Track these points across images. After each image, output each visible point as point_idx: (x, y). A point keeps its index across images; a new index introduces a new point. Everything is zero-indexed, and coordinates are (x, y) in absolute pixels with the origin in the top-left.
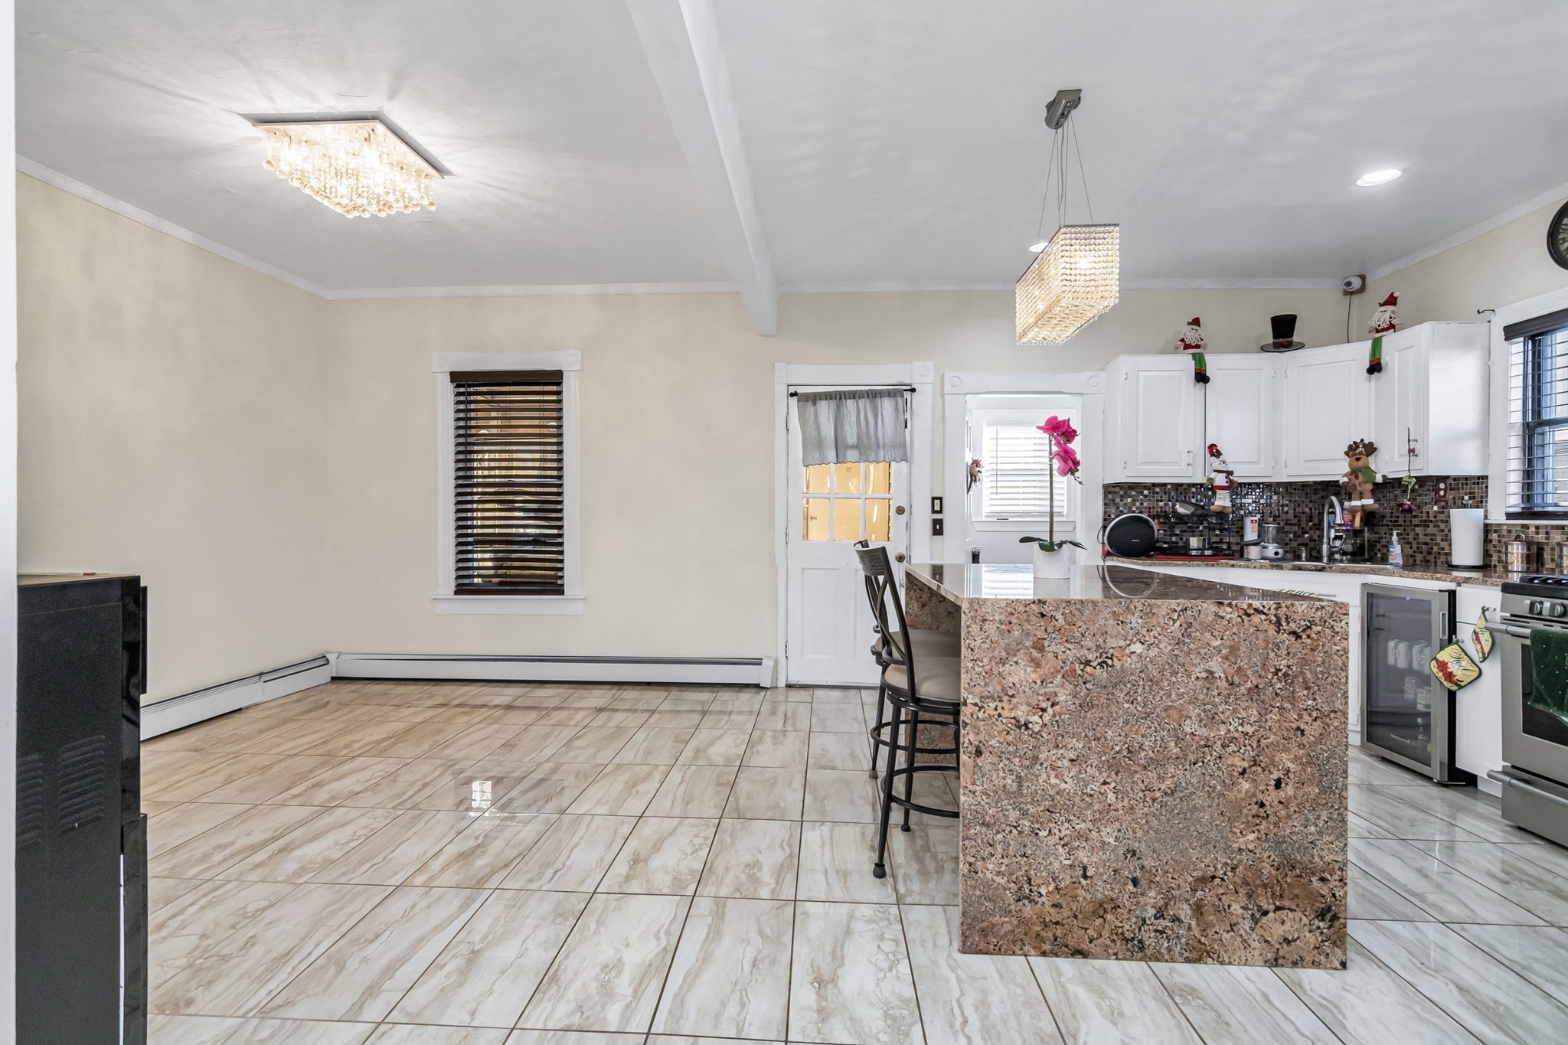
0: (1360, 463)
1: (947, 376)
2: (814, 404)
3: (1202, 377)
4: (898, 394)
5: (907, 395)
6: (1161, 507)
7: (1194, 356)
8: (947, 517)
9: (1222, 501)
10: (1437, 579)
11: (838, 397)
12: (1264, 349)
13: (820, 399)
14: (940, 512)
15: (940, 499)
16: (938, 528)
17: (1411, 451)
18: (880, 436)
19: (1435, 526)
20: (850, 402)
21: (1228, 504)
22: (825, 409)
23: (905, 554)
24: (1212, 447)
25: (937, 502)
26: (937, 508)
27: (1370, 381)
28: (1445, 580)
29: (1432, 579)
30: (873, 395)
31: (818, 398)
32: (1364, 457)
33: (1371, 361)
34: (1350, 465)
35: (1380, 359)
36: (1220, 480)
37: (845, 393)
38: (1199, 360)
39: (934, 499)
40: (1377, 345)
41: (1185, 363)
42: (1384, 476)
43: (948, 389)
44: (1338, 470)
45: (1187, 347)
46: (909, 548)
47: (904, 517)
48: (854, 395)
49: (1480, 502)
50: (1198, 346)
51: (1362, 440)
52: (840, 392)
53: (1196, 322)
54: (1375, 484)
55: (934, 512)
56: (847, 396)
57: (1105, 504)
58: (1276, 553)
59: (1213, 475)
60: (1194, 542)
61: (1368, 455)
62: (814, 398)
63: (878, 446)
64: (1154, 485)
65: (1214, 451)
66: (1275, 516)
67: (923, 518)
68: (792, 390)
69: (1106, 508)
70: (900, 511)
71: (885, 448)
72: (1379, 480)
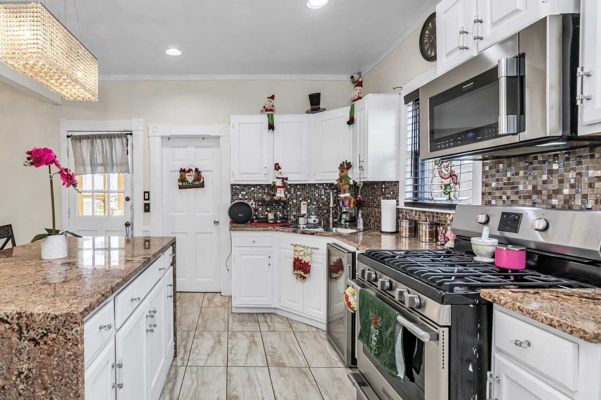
0: (343, 174)
1: (150, 126)
2: (80, 142)
3: (271, 127)
4: (123, 136)
5: (129, 136)
6: (260, 197)
7: (268, 115)
8: (151, 202)
9: (280, 194)
11: (92, 138)
12: (307, 112)
13: (83, 139)
14: (148, 199)
15: (148, 192)
16: (147, 208)
17: (360, 167)
18: (114, 159)
20: (98, 141)
21: (283, 195)
22: (85, 144)
23: (130, 221)
24: (277, 164)
25: (147, 194)
26: (147, 197)
27: (348, 129)
30: (110, 137)
31: (81, 138)
32: (345, 170)
33: (350, 118)
34: (340, 175)
35: (353, 116)
36: (279, 183)
37: (95, 135)
38: (270, 117)
39: (145, 192)
40: (353, 108)
41: (264, 119)
43: (151, 133)
44: (333, 177)
45: (267, 110)
46: (132, 218)
47: (129, 202)
48: (100, 137)
50: (271, 110)
52: (93, 135)
53: (273, 97)
54: (350, 185)
55: (145, 199)
56: (97, 137)
57: (232, 195)
58: (314, 221)
59: (275, 180)
60: (271, 216)
61: (348, 169)
62: (79, 138)
63: (113, 164)
65: (277, 167)
66: (317, 201)
67: (139, 203)
68: (70, 134)
69: (232, 197)
70: (127, 199)
71: (117, 165)
72: (351, 182)
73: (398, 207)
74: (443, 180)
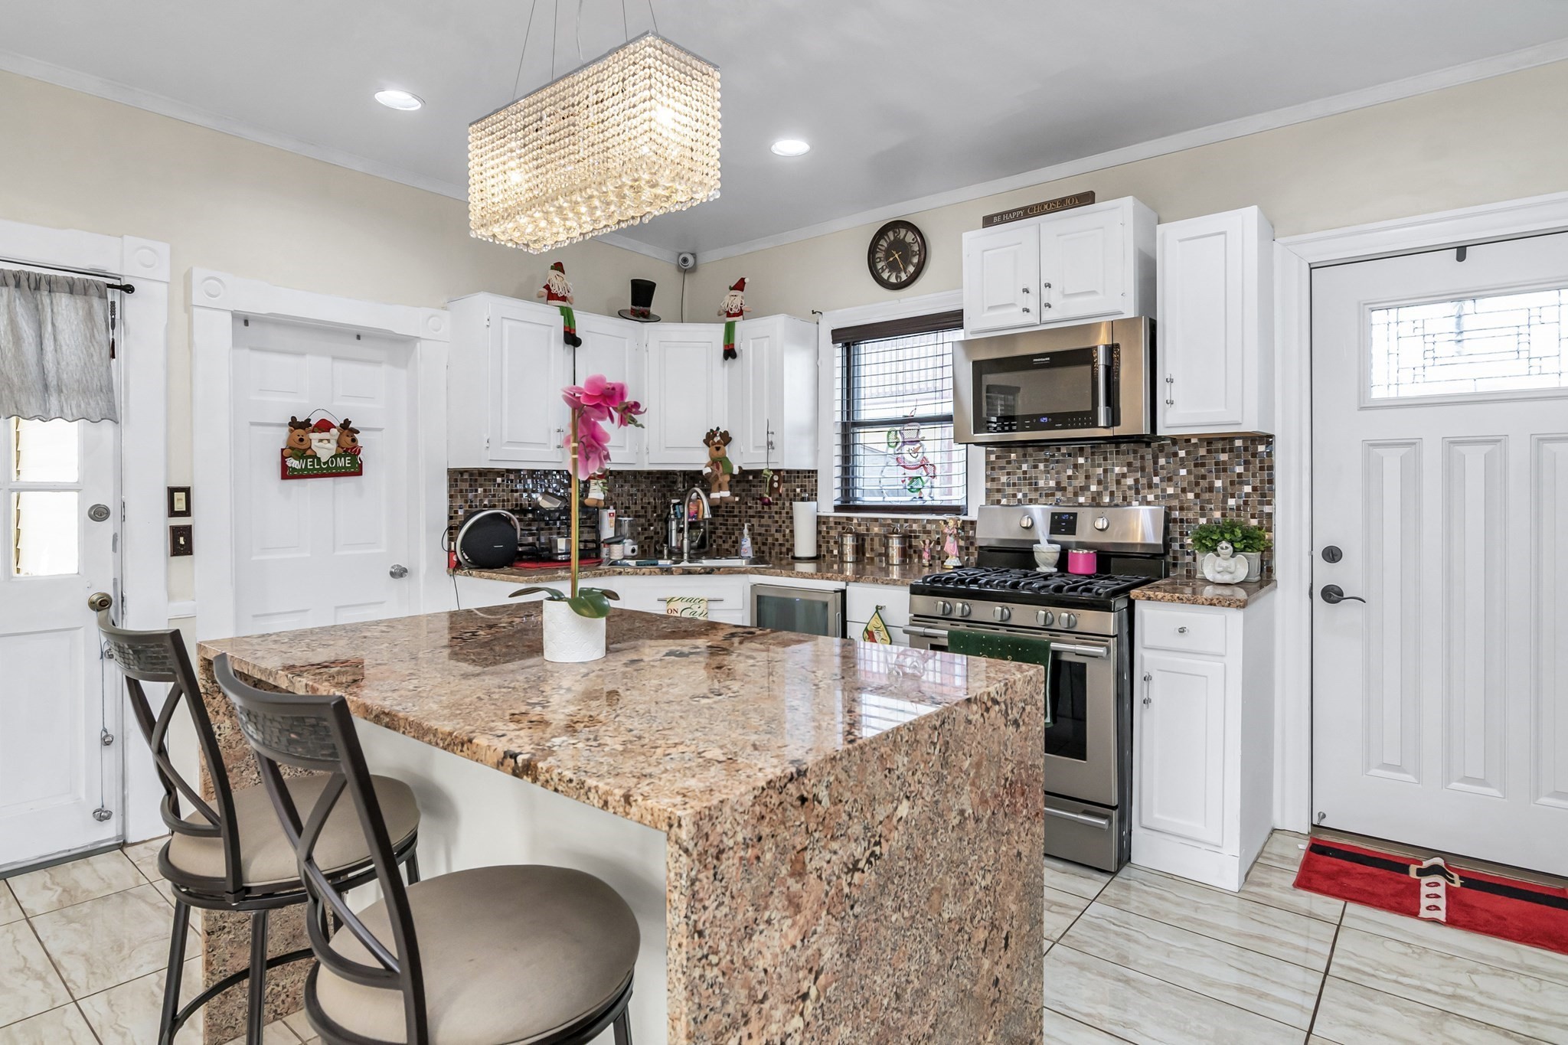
0: (720, 453)
1: (199, 274)
3: (571, 338)
4: (93, 291)
5: (113, 296)
6: (516, 500)
7: (562, 308)
8: (200, 522)
10: (828, 579)
12: (621, 315)
14: (187, 513)
15: (187, 491)
16: (181, 542)
17: (770, 444)
18: (51, 367)
19: (770, 517)
23: (112, 595)
25: (180, 497)
26: (180, 506)
27: (724, 366)
28: (836, 580)
29: (823, 578)
32: (722, 446)
33: (725, 346)
34: (711, 455)
35: (733, 345)
38: (567, 314)
39: (172, 491)
40: (730, 330)
42: (740, 468)
43: (198, 297)
44: (699, 459)
45: (552, 296)
46: (120, 582)
47: (108, 527)
49: (813, 496)
50: (565, 299)
51: (718, 429)
53: (560, 267)
54: (733, 476)
55: (173, 513)
57: (451, 496)
58: (633, 551)
60: (561, 545)
61: (725, 445)
63: (46, 387)
64: (509, 471)
66: (626, 508)
67: (154, 527)
69: (451, 502)
70: (99, 513)
71: (60, 391)
72: (736, 471)
73: (819, 514)
74: (907, 471)
